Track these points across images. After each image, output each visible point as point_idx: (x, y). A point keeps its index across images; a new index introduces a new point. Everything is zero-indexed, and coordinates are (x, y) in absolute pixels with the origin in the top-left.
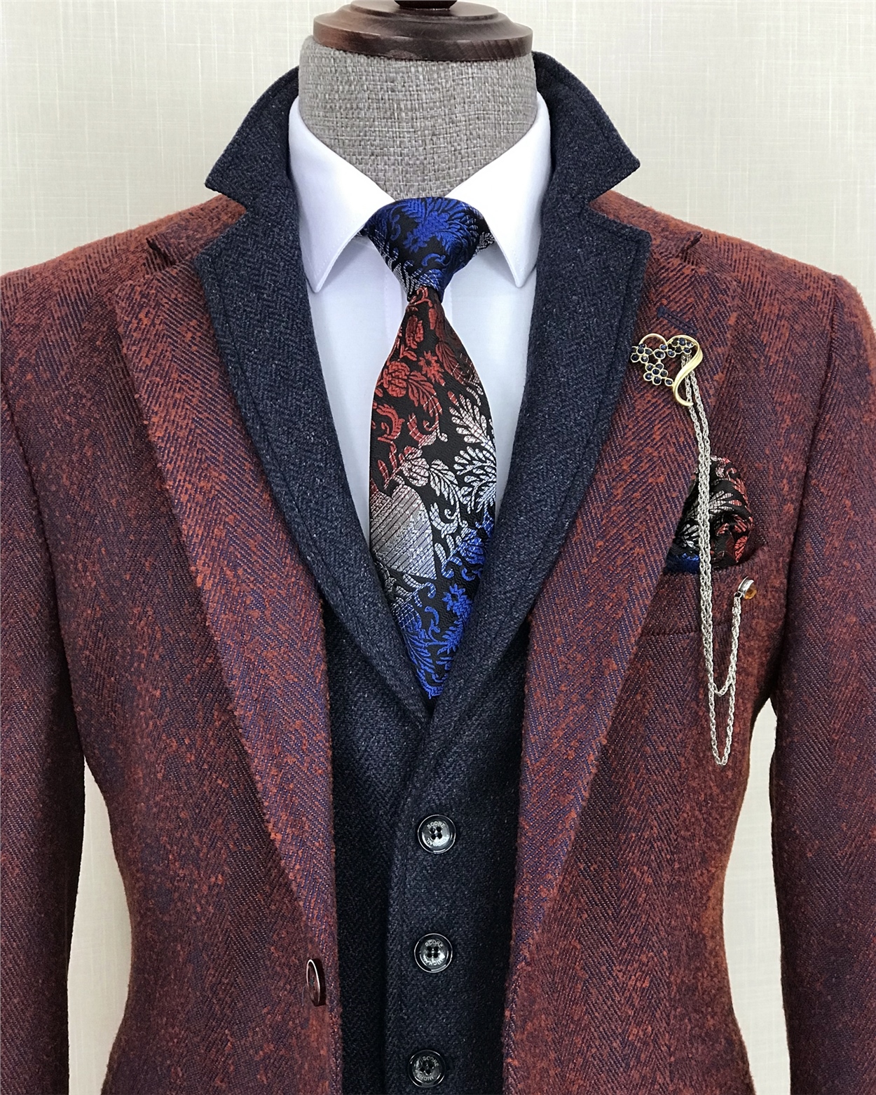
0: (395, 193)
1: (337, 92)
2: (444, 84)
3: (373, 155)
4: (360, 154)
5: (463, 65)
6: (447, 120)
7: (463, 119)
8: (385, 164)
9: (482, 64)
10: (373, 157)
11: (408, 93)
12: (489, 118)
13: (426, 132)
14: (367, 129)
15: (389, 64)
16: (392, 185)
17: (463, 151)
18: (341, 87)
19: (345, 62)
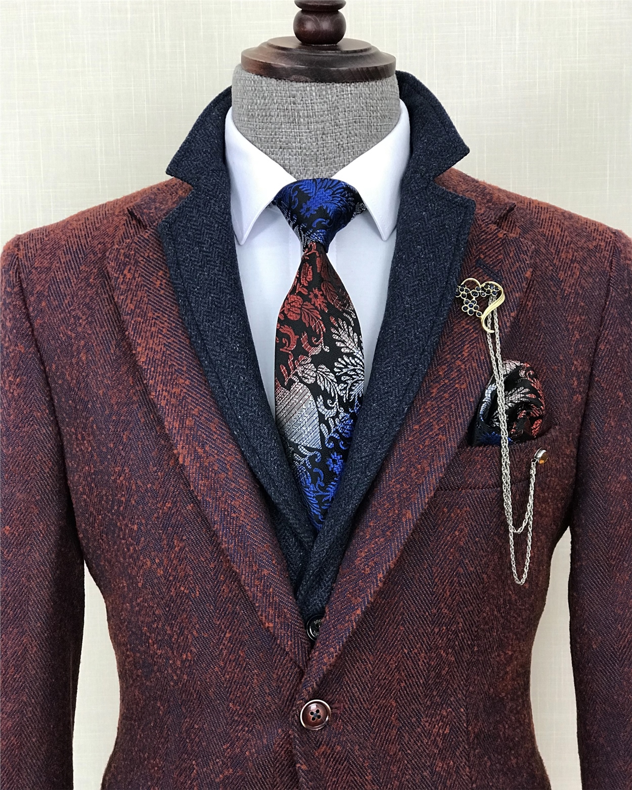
0: (297, 175)
1: (256, 104)
2: (330, 99)
3: (281, 148)
4: (272, 148)
5: (344, 85)
6: (333, 124)
7: (344, 123)
8: (290, 155)
9: (357, 84)
10: (281, 150)
11: (305, 105)
12: (363, 122)
13: (318, 132)
14: (277, 130)
15: (292, 85)
16: (294, 169)
17: (344, 145)
18: (258, 101)
19: (261, 83)
